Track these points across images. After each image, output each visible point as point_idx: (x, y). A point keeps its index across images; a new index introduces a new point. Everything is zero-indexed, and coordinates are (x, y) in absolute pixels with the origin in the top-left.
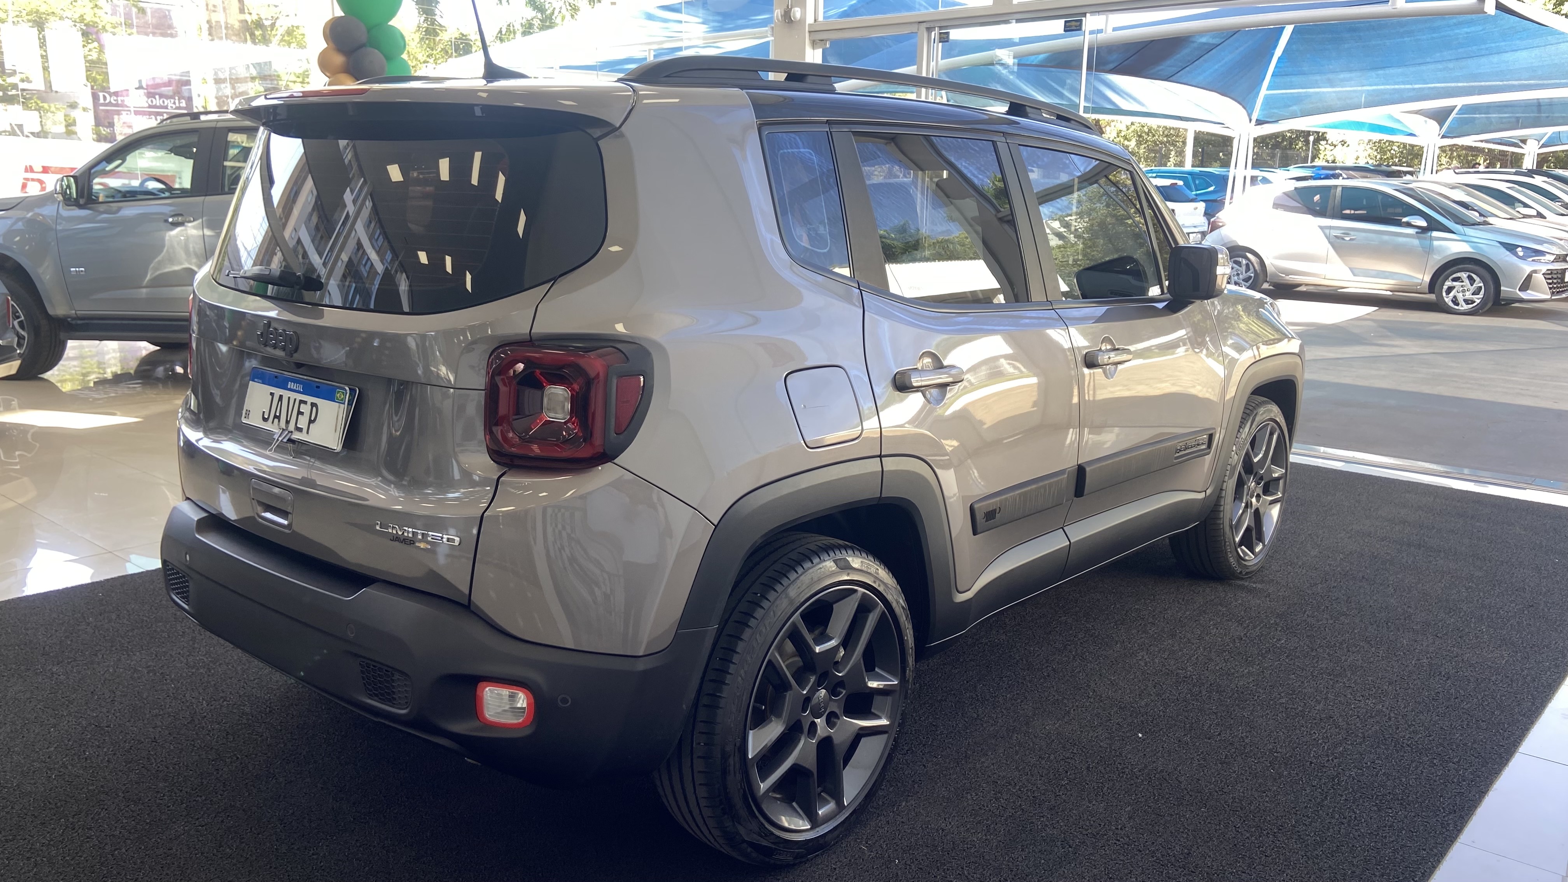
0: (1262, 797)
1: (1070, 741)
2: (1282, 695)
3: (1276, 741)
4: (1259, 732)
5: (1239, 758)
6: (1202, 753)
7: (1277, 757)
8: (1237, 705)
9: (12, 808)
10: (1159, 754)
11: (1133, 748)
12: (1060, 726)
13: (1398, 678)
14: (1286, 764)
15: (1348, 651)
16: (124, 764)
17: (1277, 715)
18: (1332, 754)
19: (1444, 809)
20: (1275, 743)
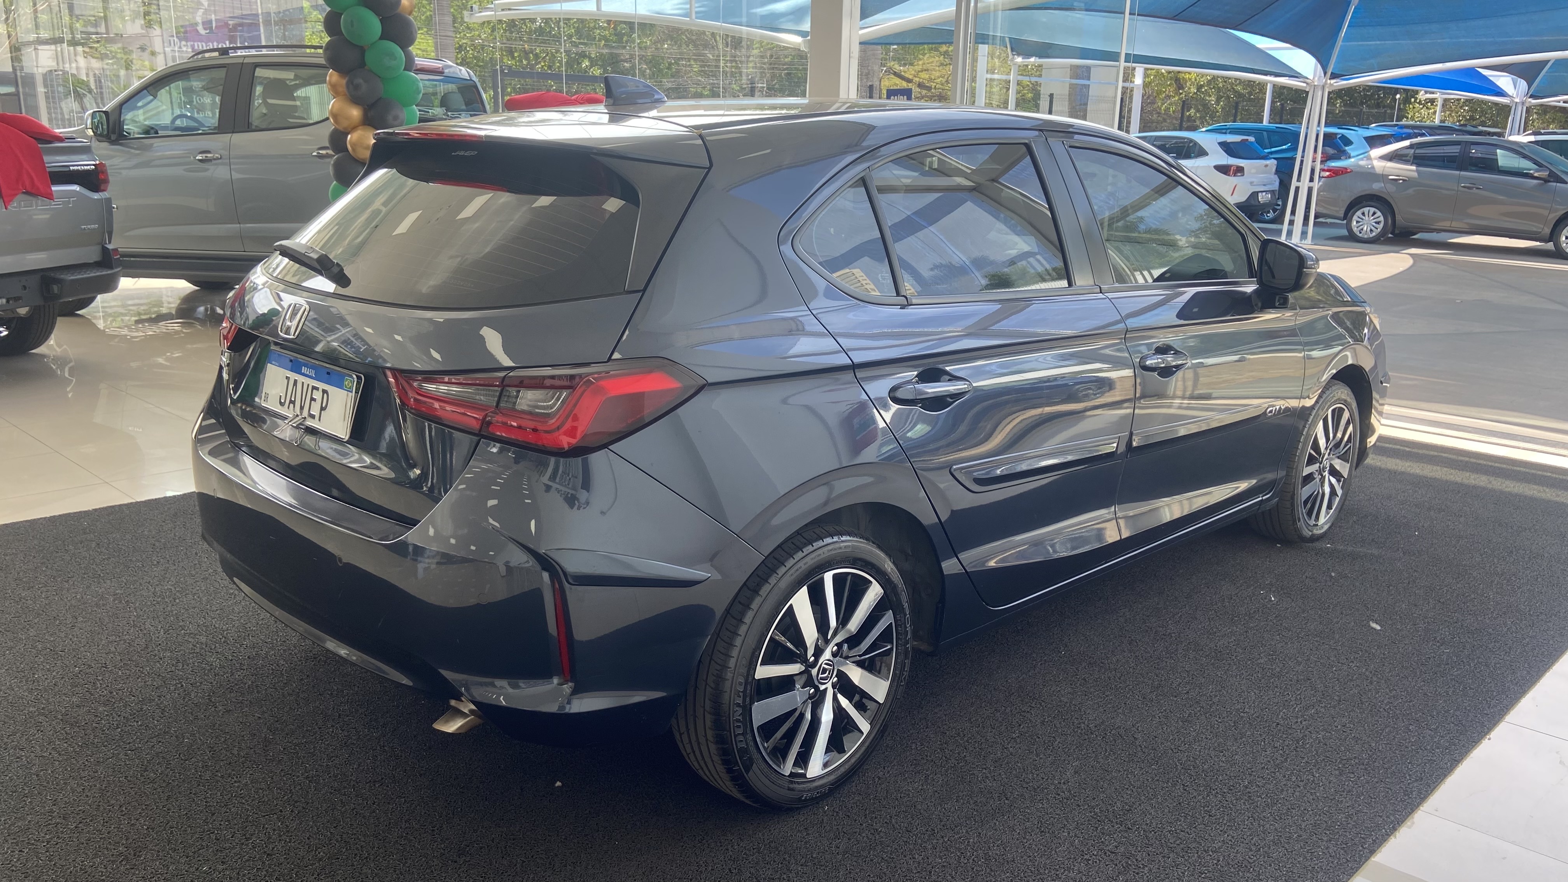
18: (1302, 716)
19: (1410, 775)
20: (1244, 703)
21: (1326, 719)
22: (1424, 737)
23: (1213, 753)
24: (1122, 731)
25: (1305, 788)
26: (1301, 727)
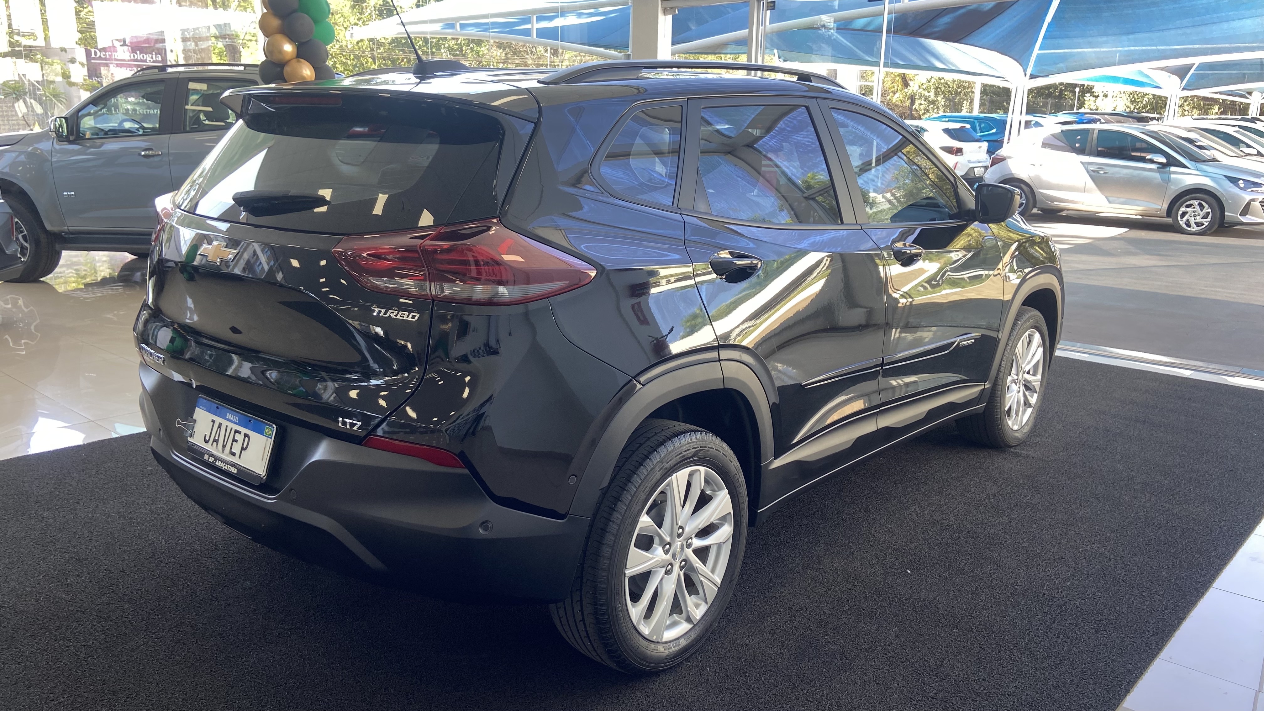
0: (1002, 621)
1: (853, 576)
2: (1025, 540)
3: (1017, 576)
4: (1004, 569)
5: (987, 590)
6: (957, 586)
7: (1016, 589)
8: (988, 548)
9: (8, 623)
10: (923, 587)
11: (902, 581)
12: (845, 564)
13: (1120, 527)
14: (1024, 595)
15: (1081, 506)
16: (97, 589)
17: (1019, 556)
18: (1062, 587)
19: (1148, 631)
20: (1016, 578)
21: (1079, 590)
24: (926, 603)
26: (1062, 595)
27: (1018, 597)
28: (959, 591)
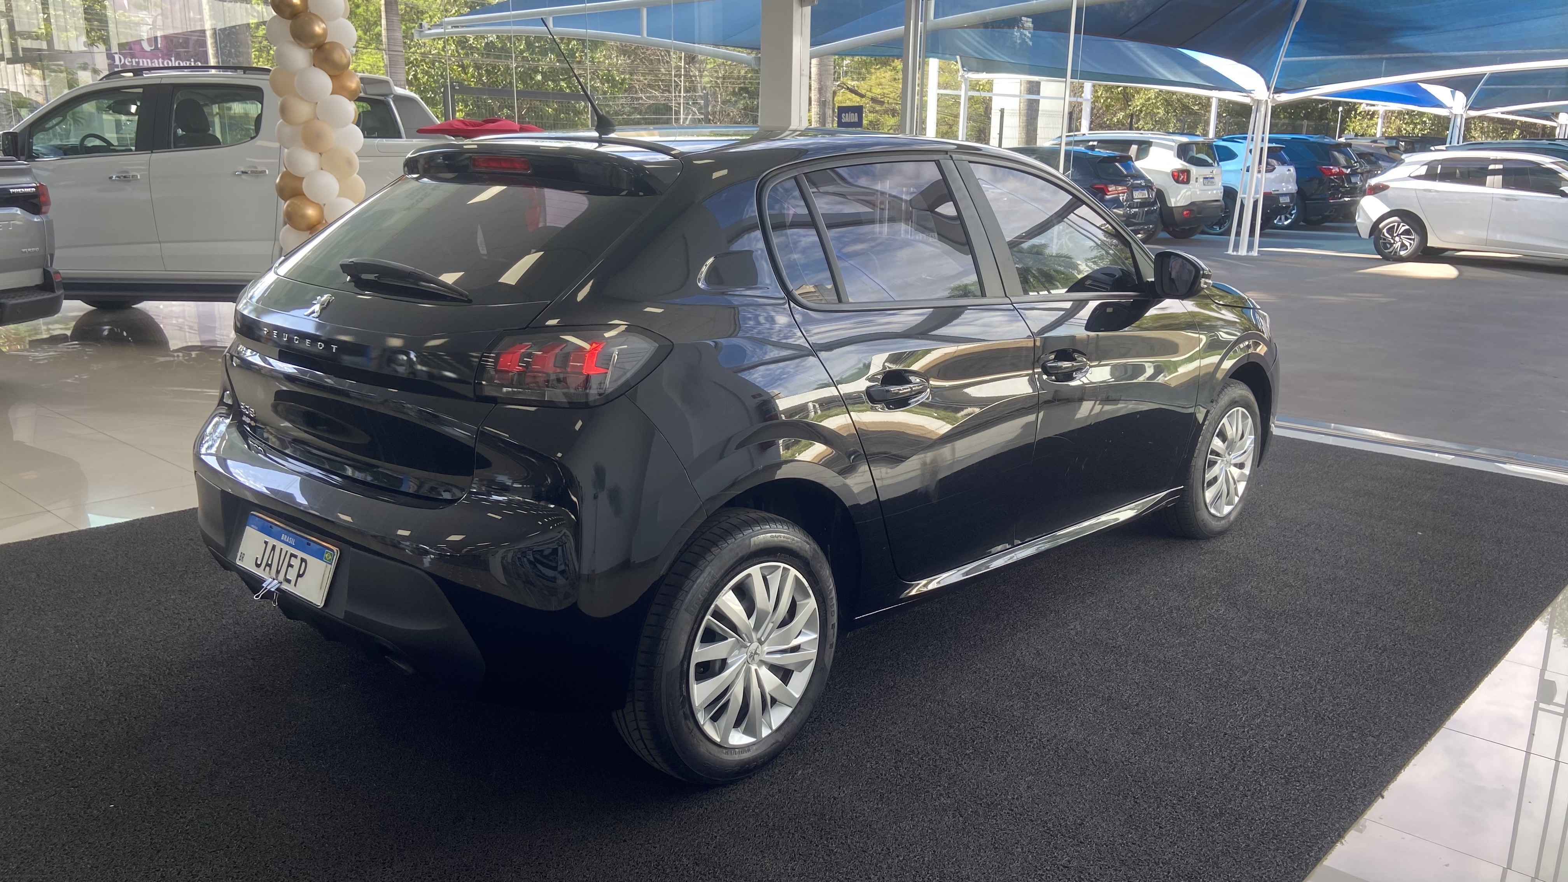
18: (1249, 725)
19: (1354, 783)
22: (1367, 744)
23: (1162, 765)
24: (1073, 744)
25: (1252, 798)
26: (1248, 736)
27: (1192, 738)
28: (1117, 729)
